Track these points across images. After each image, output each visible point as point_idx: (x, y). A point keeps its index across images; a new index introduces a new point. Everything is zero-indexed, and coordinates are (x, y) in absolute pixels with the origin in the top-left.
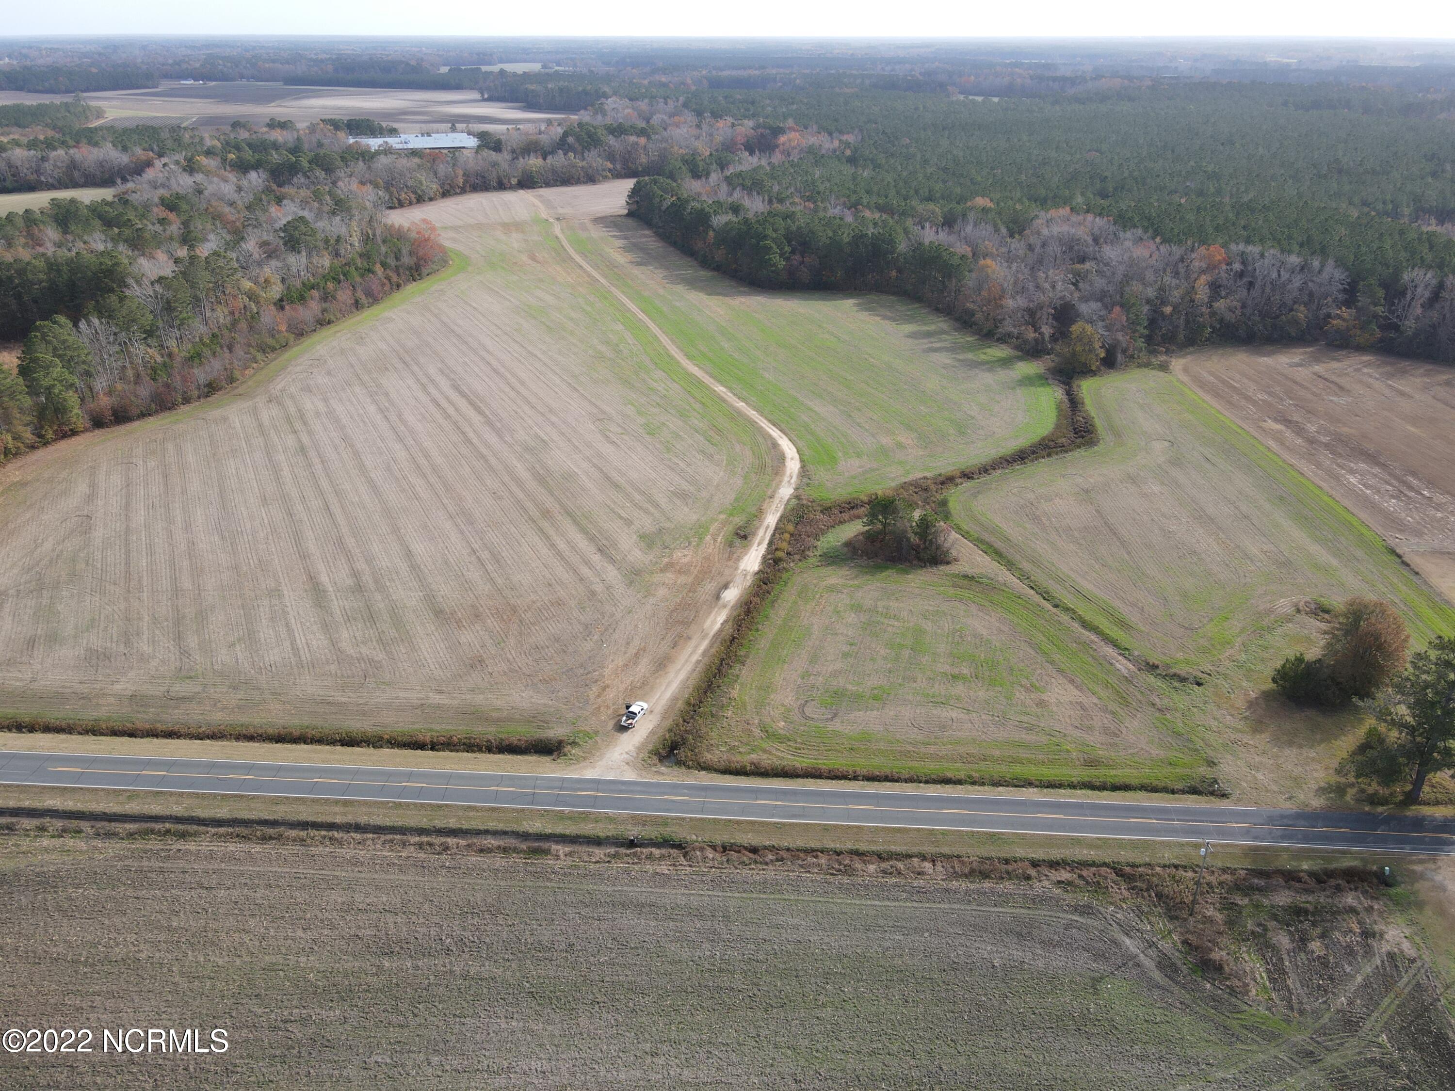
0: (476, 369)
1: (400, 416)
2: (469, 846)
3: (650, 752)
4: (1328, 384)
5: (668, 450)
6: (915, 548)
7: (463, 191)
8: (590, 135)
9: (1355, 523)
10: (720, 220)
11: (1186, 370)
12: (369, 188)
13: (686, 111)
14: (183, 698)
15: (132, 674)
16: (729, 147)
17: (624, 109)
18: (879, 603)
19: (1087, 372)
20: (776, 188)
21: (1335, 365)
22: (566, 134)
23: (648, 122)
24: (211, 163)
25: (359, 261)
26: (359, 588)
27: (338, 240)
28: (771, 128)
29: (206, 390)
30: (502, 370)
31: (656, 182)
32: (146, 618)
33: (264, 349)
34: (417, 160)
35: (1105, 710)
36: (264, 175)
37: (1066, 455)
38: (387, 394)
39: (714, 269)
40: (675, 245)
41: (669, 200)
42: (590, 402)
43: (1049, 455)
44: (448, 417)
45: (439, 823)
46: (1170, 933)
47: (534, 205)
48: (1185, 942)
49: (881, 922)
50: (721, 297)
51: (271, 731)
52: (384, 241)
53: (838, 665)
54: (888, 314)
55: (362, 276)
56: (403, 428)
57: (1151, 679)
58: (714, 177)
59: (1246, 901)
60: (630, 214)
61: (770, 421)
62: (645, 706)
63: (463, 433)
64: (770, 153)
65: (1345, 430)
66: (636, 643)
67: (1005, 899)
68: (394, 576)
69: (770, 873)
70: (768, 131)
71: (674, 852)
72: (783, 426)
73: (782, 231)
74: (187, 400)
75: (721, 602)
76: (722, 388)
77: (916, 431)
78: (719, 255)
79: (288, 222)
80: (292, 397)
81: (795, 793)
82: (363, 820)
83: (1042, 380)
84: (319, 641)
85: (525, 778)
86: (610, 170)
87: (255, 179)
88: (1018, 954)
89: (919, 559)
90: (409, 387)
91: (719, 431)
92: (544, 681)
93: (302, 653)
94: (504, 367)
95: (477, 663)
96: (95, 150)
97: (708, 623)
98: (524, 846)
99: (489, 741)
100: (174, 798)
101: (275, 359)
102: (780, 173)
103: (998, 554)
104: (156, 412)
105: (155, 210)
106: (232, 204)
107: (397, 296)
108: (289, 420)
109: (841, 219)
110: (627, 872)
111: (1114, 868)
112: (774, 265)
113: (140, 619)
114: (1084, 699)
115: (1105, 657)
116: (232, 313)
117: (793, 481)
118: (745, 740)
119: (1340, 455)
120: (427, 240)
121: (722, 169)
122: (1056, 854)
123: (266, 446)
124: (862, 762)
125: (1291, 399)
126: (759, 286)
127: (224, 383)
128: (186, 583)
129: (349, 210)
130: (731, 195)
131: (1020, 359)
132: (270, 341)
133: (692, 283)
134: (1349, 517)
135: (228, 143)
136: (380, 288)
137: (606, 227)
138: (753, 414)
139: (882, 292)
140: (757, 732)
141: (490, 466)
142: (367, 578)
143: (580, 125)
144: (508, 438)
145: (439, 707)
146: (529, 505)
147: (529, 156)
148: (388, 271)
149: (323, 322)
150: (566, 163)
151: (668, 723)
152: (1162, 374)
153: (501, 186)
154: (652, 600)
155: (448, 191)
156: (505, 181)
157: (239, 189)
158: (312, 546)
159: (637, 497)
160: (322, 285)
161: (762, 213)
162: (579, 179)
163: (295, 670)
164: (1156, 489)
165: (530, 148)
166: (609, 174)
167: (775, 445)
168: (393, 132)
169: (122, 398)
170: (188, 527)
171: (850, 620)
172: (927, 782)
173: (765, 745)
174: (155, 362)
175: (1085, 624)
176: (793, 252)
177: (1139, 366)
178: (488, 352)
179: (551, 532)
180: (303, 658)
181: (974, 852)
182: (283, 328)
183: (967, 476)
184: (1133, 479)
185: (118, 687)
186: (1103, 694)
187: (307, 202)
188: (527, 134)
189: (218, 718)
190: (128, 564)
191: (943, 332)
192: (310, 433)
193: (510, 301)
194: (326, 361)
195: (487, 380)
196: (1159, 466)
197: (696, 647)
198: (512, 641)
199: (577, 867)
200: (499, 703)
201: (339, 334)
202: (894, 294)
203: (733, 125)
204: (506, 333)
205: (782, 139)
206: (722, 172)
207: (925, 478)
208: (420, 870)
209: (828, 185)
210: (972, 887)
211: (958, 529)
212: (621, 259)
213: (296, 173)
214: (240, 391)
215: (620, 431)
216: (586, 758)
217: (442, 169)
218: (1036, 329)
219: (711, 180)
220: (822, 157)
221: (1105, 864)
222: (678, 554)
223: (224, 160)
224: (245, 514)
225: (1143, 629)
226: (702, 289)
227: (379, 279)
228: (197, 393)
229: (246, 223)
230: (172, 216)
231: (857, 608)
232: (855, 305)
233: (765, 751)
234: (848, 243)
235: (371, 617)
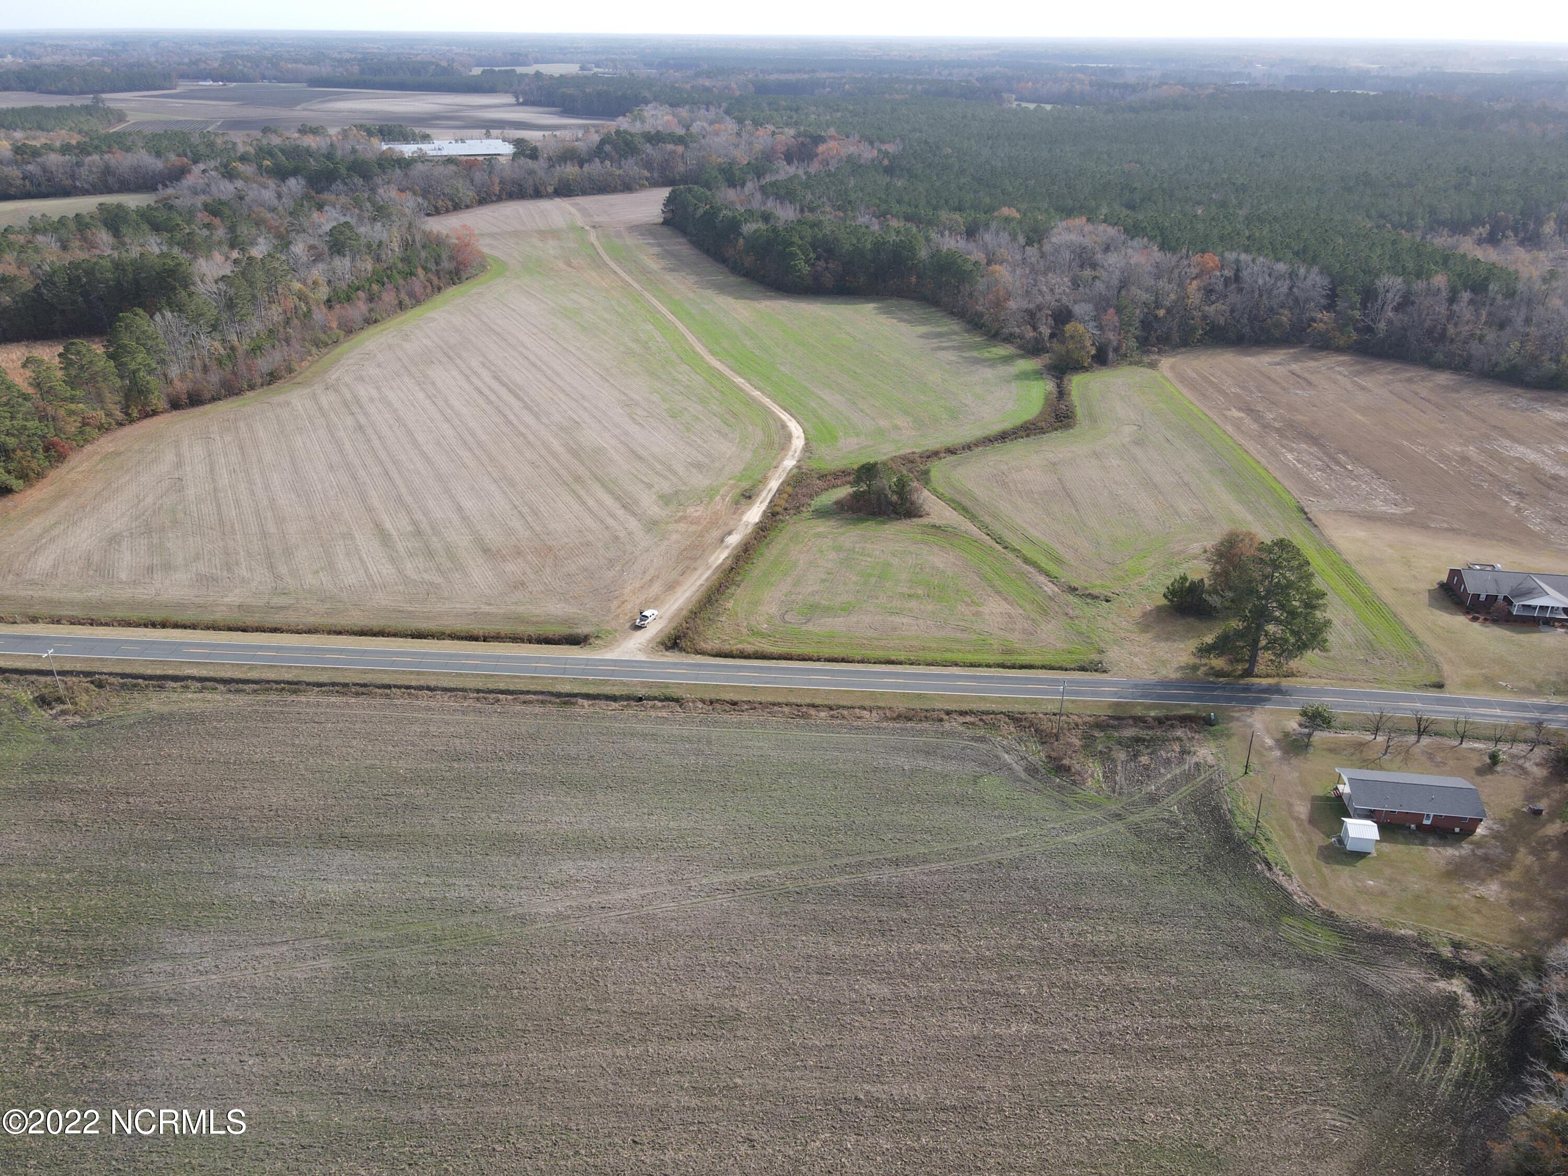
0: (515, 363)
1: (446, 401)
2: (515, 699)
3: (659, 643)
4: (1298, 379)
5: (688, 430)
6: (894, 505)
7: (499, 199)
8: (627, 143)
9: (1278, 490)
10: (749, 228)
11: (1172, 368)
12: (409, 194)
13: (728, 118)
14: (281, 607)
15: (236, 591)
16: (768, 156)
17: (663, 116)
18: (857, 545)
19: (1079, 368)
20: (809, 196)
21: (1312, 364)
22: (603, 142)
23: (688, 130)
24: (247, 169)
25: (400, 265)
26: (418, 533)
27: (380, 244)
28: (811, 137)
29: (268, 378)
30: (539, 363)
31: (690, 190)
32: (242, 553)
33: (317, 343)
34: (452, 168)
35: (1028, 618)
36: (303, 182)
37: (1043, 436)
38: (433, 384)
39: (744, 275)
40: (707, 252)
41: (703, 209)
42: (620, 390)
43: (1028, 436)
44: (490, 402)
45: (491, 686)
46: (1039, 752)
47: (570, 214)
48: (1049, 757)
49: (825, 745)
50: (748, 301)
51: (355, 629)
52: (424, 247)
53: (816, 588)
54: (905, 317)
55: (405, 279)
56: (449, 411)
57: (1071, 598)
58: (750, 185)
59: (1102, 734)
60: (666, 223)
61: (781, 407)
62: (656, 612)
63: (505, 416)
64: (808, 164)
65: (1300, 417)
66: (652, 572)
67: (921, 733)
68: (448, 525)
69: (745, 717)
70: (808, 140)
71: (672, 704)
72: (793, 411)
73: (809, 239)
74: (252, 387)
75: (725, 544)
76: (740, 380)
77: (913, 416)
78: (748, 261)
79: (334, 227)
80: (347, 385)
81: (770, 668)
82: (433, 684)
83: (1037, 375)
84: (388, 570)
85: (558, 658)
86: (647, 179)
87: (295, 185)
88: (922, 763)
89: (896, 513)
90: (453, 378)
91: (735, 415)
92: (575, 598)
93: (374, 578)
94: (540, 360)
95: (520, 585)
96: (129, 155)
97: (712, 558)
98: (558, 701)
99: (530, 636)
100: (284, 669)
101: (328, 353)
102: (814, 183)
103: (964, 510)
104: (225, 396)
105: (199, 215)
106: (273, 210)
107: (439, 298)
108: (346, 404)
109: (867, 227)
110: (635, 716)
111: (1008, 716)
112: (799, 270)
113: (238, 554)
114: (1013, 611)
115: (1036, 583)
116: (285, 312)
117: (796, 455)
118: (734, 636)
119: (1287, 438)
120: (467, 245)
121: (759, 178)
122: (965, 707)
123: (328, 426)
124: (825, 650)
125: (1260, 392)
126: (785, 291)
127: (283, 373)
128: (272, 528)
129: (389, 216)
130: (765, 204)
131: (1022, 357)
132: (323, 337)
133: (722, 289)
134: (1275, 485)
135: (261, 149)
136: (422, 291)
137: (642, 235)
138: (767, 401)
139: (902, 297)
140: (744, 631)
141: (529, 443)
142: (425, 526)
143: (618, 132)
144: (545, 420)
145: (488, 614)
146: (562, 472)
147: (566, 163)
148: (429, 275)
149: (370, 321)
150: (603, 172)
151: (674, 625)
152: (1149, 370)
153: (538, 194)
154: (666, 543)
155: (484, 199)
156: (542, 188)
157: (279, 196)
158: (376, 502)
159: (658, 467)
160: (367, 287)
161: (792, 222)
162: (616, 187)
163: (370, 589)
164: (1115, 462)
165: (568, 155)
166: (647, 183)
167: (784, 426)
168: (426, 138)
169: (195, 383)
170: (267, 487)
171: (831, 557)
172: (875, 663)
173: (750, 640)
174: (219, 354)
175: (1026, 561)
176: (818, 258)
177: (1131, 364)
178: (527, 348)
179: (582, 493)
180: (376, 581)
181: (901, 707)
182: (334, 325)
183: (951, 451)
184: (1097, 455)
185: (226, 600)
186: (1028, 607)
187: (348, 209)
188: (564, 140)
189: (311, 620)
190: (220, 513)
191: (956, 333)
192: (366, 415)
193: (546, 303)
194: (375, 356)
195: (525, 372)
196: (1123, 445)
197: (701, 575)
198: (548, 570)
199: (599, 713)
200: (537, 612)
201: (385, 332)
202: (913, 299)
203: (773, 133)
204: (542, 332)
205: (821, 148)
206: (759, 181)
207: (913, 453)
208: (478, 714)
209: (861, 195)
210: (898, 725)
211: (934, 492)
212: (654, 265)
213: (335, 180)
214: (299, 379)
215: (646, 414)
216: (607, 646)
217: (478, 176)
218: (1035, 329)
219: (746, 189)
220: (860, 167)
221: (1002, 713)
222: (690, 510)
223: (260, 167)
224: (315, 478)
225: (1073, 563)
226: (730, 294)
227: (422, 282)
228: (260, 380)
229: (289, 229)
230: (217, 221)
231: (838, 549)
232: (875, 308)
233: (749, 643)
234: (871, 250)
235: (430, 554)
